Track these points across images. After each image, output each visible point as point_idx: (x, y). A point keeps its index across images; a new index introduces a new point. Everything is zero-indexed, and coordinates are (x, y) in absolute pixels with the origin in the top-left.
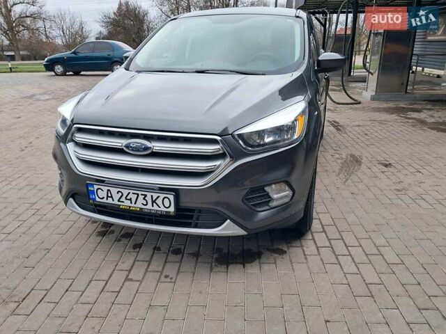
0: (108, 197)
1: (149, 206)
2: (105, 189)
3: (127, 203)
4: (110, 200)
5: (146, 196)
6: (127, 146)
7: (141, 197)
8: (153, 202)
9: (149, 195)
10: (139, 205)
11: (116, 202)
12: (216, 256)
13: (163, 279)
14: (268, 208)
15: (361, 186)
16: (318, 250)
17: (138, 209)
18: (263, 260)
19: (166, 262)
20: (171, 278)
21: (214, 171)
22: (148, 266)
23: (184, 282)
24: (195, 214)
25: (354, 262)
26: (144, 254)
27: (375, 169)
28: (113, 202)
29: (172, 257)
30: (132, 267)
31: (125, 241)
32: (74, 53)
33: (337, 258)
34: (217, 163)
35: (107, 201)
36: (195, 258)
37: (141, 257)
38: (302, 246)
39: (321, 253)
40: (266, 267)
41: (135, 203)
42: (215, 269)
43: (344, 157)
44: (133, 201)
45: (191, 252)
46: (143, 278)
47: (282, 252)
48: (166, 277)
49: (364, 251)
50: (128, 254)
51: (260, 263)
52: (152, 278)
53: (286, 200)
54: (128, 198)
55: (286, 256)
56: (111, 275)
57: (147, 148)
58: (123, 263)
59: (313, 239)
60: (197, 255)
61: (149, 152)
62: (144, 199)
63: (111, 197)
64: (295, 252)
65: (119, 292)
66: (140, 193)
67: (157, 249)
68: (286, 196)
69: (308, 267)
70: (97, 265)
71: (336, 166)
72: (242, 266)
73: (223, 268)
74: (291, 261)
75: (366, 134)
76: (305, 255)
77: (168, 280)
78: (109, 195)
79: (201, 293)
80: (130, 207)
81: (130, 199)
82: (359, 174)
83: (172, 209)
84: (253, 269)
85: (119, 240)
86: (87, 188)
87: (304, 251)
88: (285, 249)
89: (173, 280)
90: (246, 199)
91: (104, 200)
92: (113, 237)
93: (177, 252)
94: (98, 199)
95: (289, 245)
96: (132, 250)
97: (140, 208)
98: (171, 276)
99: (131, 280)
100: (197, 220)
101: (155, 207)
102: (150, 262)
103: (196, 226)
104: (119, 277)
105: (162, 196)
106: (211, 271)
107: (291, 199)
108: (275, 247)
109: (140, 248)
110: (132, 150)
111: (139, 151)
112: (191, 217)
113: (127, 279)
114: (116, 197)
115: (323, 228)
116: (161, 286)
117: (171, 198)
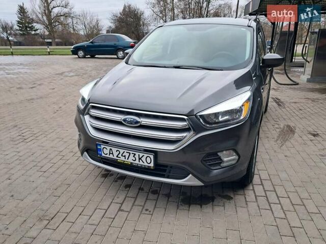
0: (110, 153)
1: (137, 162)
2: (109, 148)
3: (123, 158)
4: (111, 156)
5: (135, 154)
6: (125, 120)
7: (132, 155)
8: (140, 159)
9: (137, 154)
10: (131, 160)
11: (115, 157)
12: (181, 197)
13: (144, 211)
14: (219, 167)
15: (293, 150)
16: (256, 198)
17: (130, 163)
18: (215, 202)
19: (147, 199)
20: (150, 212)
21: (182, 140)
22: (135, 202)
23: (158, 215)
24: (168, 169)
25: (283, 209)
26: (132, 192)
27: (305, 138)
28: (113, 157)
29: (151, 196)
30: (123, 201)
31: (120, 182)
32: (92, 42)
33: (270, 206)
34: (184, 134)
35: (109, 156)
36: (167, 198)
37: (130, 194)
38: (245, 195)
39: (258, 200)
40: (217, 209)
41: (128, 159)
42: (181, 207)
43: (282, 127)
44: (127, 158)
45: (164, 193)
46: (131, 210)
47: (230, 198)
48: (147, 210)
49: (291, 202)
50: (121, 192)
51: (213, 205)
52: (136, 210)
53: (233, 162)
54: (123, 155)
55: (232, 202)
56: (109, 206)
57: (137, 122)
58: (118, 198)
59: (253, 190)
60: (168, 196)
61: (139, 125)
62: (134, 156)
63: (112, 154)
64: (239, 199)
65: (114, 218)
66: (131, 152)
67: (141, 189)
68: (233, 160)
69: (248, 211)
70: (100, 198)
71: (275, 134)
72: (199, 206)
73: (186, 207)
74: (236, 205)
75: (300, 109)
76: (246, 201)
77: (148, 212)
78: (111, 152)
79: (169, 223)
80: (124, 161)
81: (125, 156)
82: (292, 141)
83: (152, 165)
84: (207, 209)
85: (116, 181)
86: (97, 147)
87: (245, 198)
88: (232, 196)
89: (151, 213)
90: (203, 161)
91: (108, 156)
92: (112, 178)
93: (155, 192)
94: (103, 155)
95: (235, 193)
96: (124, 189)
97: (131, 163)
98: (150, 210)
99: (122, 210)
100: (169, 173)
101: (141, 163)
102: (136, 198)
103: (168, 177)
104: (114, 208)
105: (146, 155)
106: (178, 208)
107: (238, 161)
108: (226, 193)
109: (130, 187)
110: (128, 123)
111: (132, 124)
112: (165, 171)
113: (120, 210)
114: (116, 154)
115: (261, 182)
116: (143, 216)
117: (152, 157)
